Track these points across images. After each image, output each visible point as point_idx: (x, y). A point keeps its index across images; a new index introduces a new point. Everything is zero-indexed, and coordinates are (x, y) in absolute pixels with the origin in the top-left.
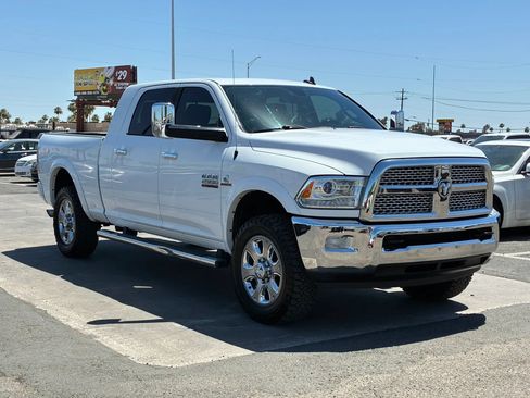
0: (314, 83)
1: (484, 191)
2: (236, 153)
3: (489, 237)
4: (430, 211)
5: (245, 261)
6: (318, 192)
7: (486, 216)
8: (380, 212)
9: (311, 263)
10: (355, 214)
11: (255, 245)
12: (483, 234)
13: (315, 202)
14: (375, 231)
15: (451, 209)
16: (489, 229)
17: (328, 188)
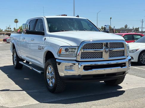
0: (78, 17)
1: (124, 51)
2: (45, 39)
3: (125, 66)
4: (102, 57)
5: (47, 73)
6: (63, 52)
7: (125, 59)
8: (84, 58)
9: (62, 74)
10: (75, 59)
11: (49, 68)
12: (122, 65)
13: (63, 55)
14: (81, 64)
15: (110, 57)
16: (125, 63)
17: (67, 50)
